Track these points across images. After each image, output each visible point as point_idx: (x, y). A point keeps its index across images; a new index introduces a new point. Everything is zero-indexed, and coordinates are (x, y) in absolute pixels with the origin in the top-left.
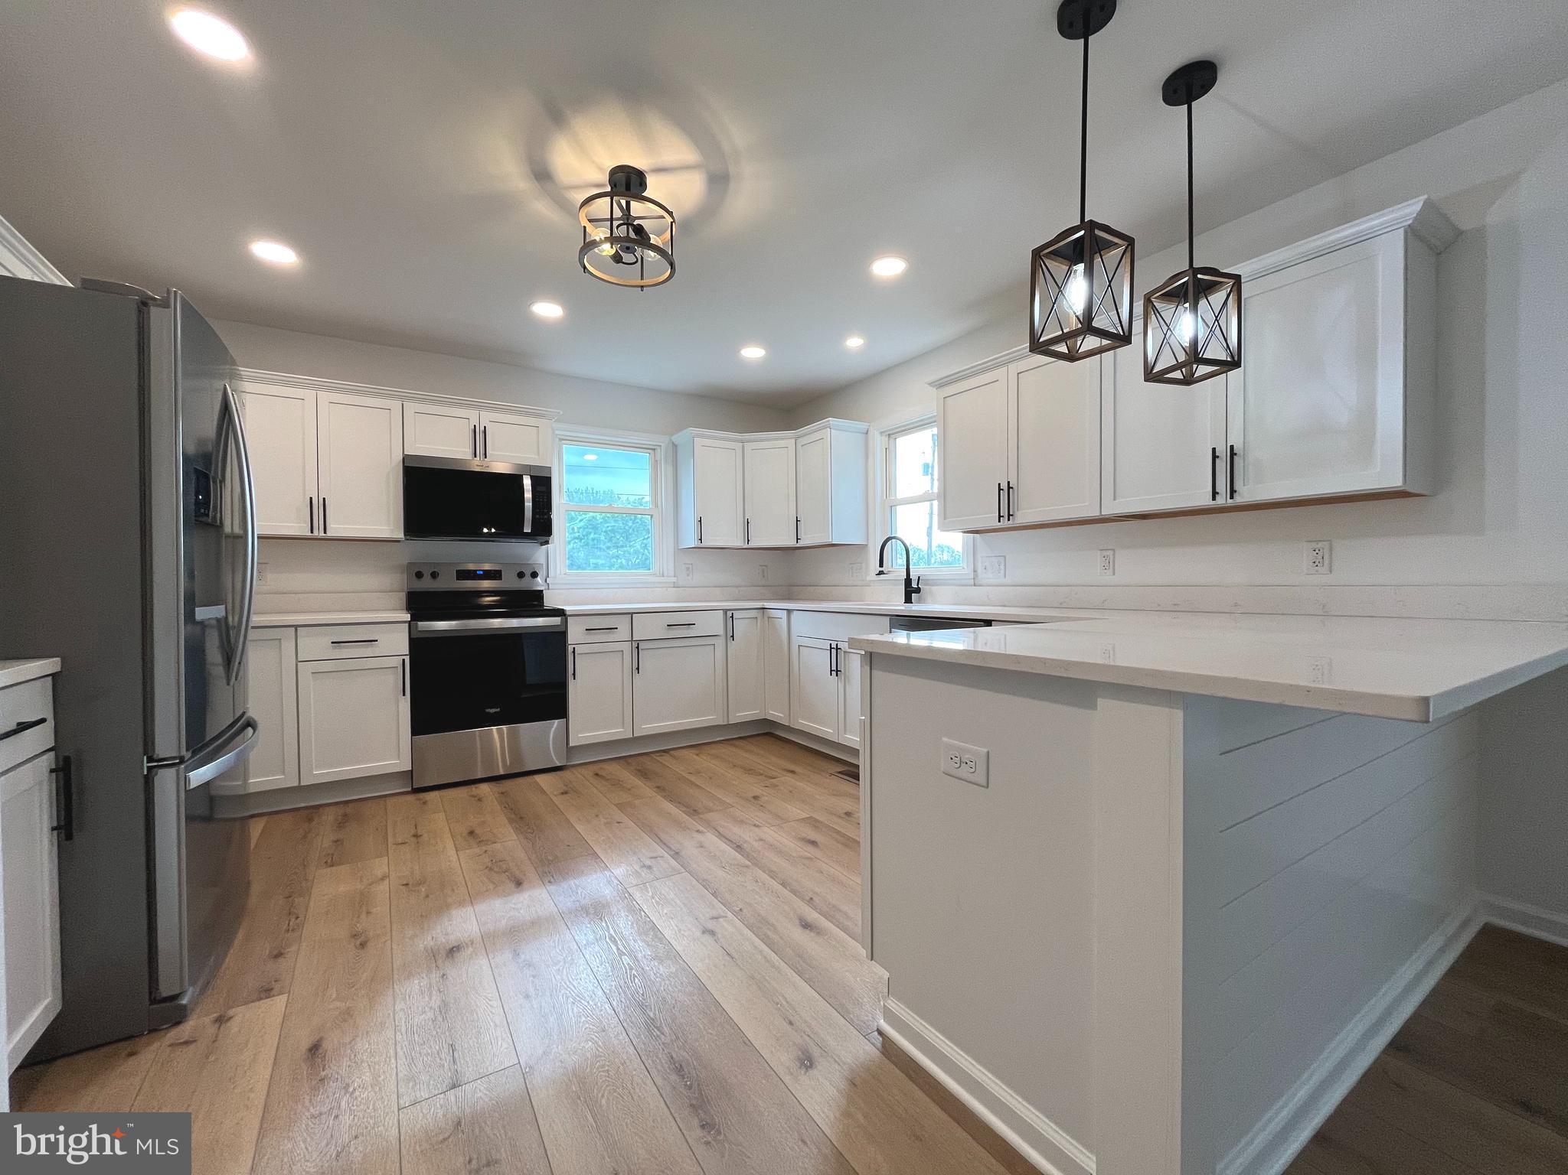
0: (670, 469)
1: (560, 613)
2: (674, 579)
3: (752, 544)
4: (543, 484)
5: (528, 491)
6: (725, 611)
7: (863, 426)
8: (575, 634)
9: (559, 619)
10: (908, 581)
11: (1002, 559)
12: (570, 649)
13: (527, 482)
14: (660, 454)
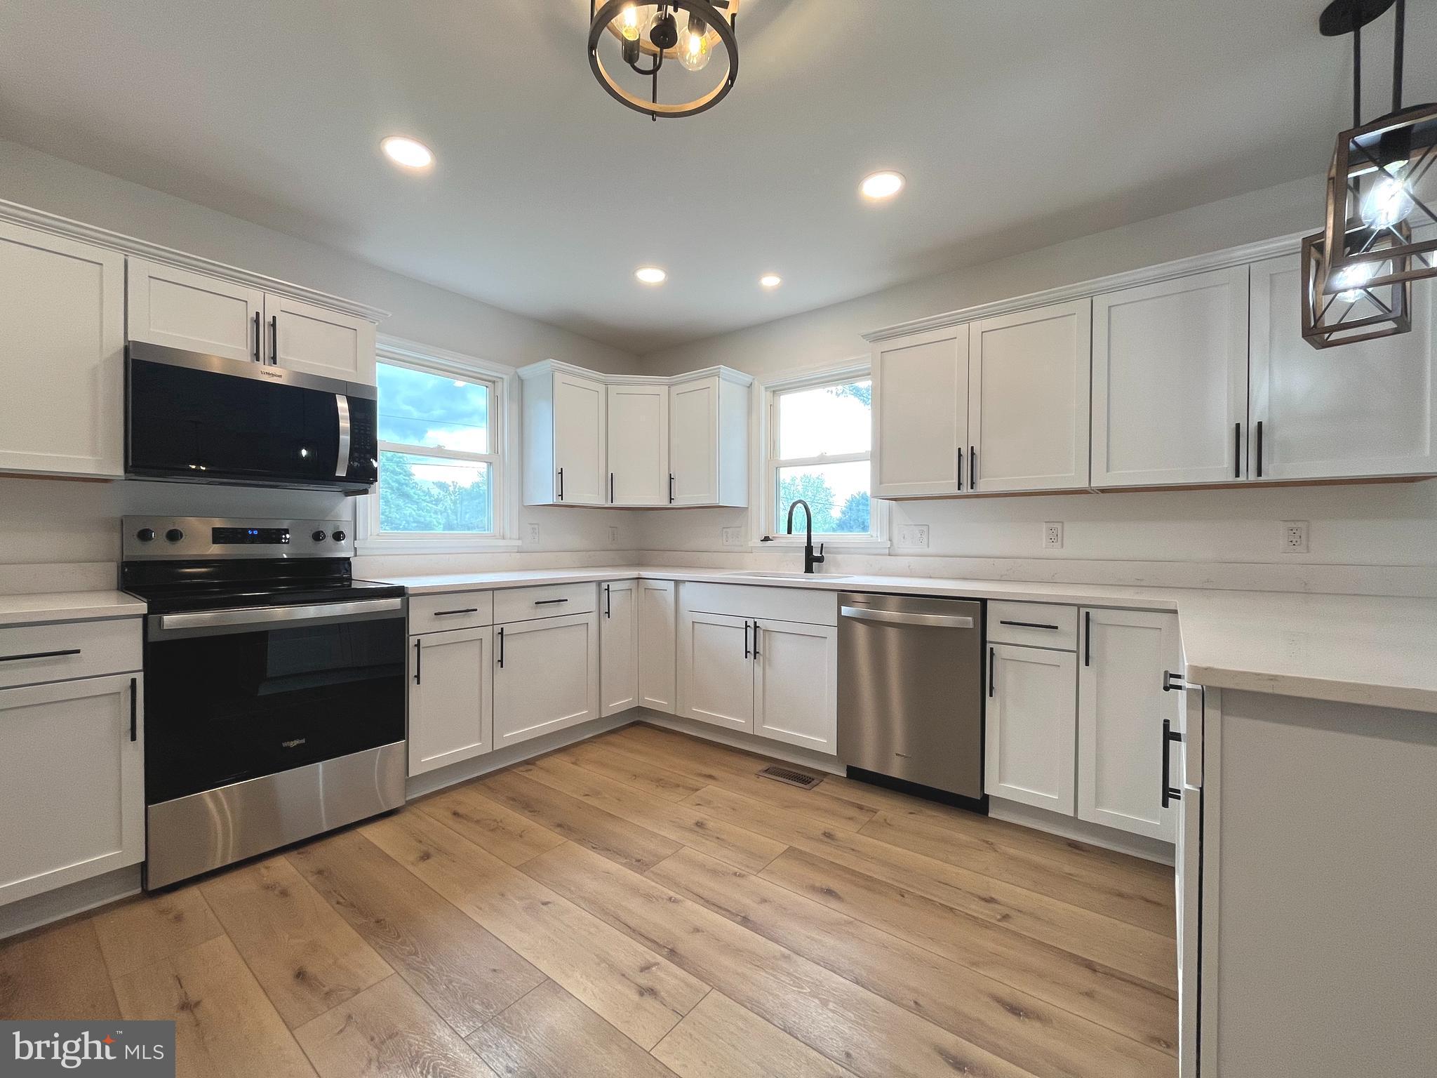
0: (515, 407)
1: (399, 592)
2: (519, 543)
3: (617, 503)
4: (364, 409)
5: (344, 418)
6: (599, 583)
7: (747, 378)
8: (419, 622)
9: (399, 600)
10: (809, 549)
11: (925, 528)
12: (412, 641)
13: (342, 405)
14: (504, 388)
